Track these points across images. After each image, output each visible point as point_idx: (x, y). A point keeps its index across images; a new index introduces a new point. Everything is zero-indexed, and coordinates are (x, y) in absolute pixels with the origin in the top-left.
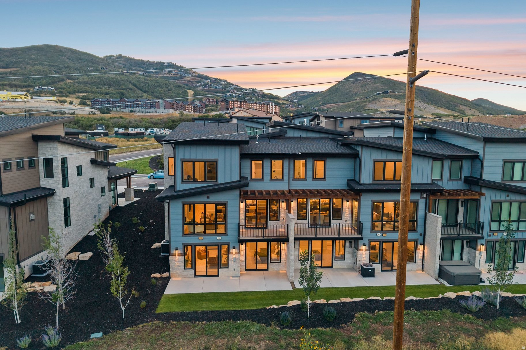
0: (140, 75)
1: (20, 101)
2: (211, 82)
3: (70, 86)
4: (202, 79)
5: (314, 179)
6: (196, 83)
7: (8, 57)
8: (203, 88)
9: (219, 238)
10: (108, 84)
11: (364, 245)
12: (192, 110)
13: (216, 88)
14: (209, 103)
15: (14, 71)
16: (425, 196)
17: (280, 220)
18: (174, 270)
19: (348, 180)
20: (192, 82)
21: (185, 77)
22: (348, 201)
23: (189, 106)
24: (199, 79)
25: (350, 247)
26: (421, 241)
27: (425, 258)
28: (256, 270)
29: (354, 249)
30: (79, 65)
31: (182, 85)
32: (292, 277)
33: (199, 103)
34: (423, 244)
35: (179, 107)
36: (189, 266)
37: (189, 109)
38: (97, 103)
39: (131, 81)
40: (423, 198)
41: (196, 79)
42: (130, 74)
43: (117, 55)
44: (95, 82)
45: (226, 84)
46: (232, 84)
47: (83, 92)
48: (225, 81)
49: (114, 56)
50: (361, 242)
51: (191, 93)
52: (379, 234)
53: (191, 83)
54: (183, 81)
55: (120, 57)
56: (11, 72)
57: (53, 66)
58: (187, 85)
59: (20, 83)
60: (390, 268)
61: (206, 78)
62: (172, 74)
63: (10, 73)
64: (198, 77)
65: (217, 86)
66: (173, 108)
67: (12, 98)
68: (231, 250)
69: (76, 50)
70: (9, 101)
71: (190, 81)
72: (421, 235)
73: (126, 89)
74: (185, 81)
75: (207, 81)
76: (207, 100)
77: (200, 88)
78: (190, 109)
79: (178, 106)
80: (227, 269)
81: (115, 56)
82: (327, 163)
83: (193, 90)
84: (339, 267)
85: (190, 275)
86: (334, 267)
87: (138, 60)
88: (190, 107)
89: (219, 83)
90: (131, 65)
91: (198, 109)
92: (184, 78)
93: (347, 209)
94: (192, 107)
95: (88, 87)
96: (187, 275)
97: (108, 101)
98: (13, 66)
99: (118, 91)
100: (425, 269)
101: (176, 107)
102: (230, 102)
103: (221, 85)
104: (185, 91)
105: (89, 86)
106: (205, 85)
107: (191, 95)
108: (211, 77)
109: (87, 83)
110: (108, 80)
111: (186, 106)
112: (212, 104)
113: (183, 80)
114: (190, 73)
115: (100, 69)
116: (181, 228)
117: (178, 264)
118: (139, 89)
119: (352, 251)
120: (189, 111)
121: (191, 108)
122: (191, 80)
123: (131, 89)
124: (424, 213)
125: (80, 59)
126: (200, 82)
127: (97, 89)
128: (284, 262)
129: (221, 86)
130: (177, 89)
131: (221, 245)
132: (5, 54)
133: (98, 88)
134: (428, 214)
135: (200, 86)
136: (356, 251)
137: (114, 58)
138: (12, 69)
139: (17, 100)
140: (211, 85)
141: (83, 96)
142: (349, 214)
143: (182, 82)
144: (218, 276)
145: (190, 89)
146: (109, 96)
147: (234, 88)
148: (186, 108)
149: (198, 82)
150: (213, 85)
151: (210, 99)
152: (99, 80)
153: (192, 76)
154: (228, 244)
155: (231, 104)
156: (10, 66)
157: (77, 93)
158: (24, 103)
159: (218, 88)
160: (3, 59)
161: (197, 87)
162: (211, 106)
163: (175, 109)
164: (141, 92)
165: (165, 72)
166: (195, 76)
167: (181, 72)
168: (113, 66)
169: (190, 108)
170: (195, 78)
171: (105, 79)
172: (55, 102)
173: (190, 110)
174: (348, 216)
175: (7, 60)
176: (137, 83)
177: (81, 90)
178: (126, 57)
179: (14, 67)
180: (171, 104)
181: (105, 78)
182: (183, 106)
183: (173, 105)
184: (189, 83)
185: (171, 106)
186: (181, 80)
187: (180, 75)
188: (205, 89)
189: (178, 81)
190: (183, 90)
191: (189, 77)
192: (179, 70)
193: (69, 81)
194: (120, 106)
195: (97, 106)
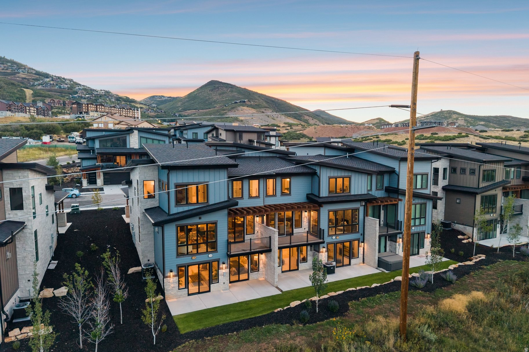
2: (52, 80)
4: (41, 77)
5: (283, 194)
6: (34, 81)
8: (44, 87)
9: (210, 255)
11: (324, 247)
12: (34, 113)
13: (60, 87)
14: (54, 104)
16: (364, 204)
17: (255, 233)
18: (169, 292)
19: (307, 194)
20: (28, 79)
21: (19, 73)
22: (306, 212)
23: (31, 108)
24: (37, 76)
25: (311, 250)
26: (361, 240)
27: (365, 253)
28: (239, 281)
29: (314, 251)
31: (16, 83)
32: (277, 282)
33: (43, 105)
34: (363, 242)
35: (18, 109)
36: (183, 286)
37: (31, 111)
40: (362, 205)
41: (34, 77)
45: (72, 84)
46: (80, 85)
48: (71, 80)
50: (321, 245)
51: (29, 92)
52: (334, 237)
53: (27, 80)
54: (15, 77)
58: (22, 83)
60: (341, 264)
61: (47, 76)
64: (35, 74)
65: (61, 86)
66: (10, 110)
68: (221, 266)
71: (25, 78)
72: (361, 235)
74: (18, 77)
75: (48, 80)
76: (51, 101)
77: (40, 87)
78: (33, 111)
80: (217, 284)
82: (292, 180)
83: (32, 89)
84: (304, 268)
85: (184, 294)
86: (299, 269)
88: (33, 109)
89: (63, 82)
91: (43, 112)
92: (18, 74)
93: (305, 219)
94: (35, 109)
96: (181, 295)
100: (365, 261)
101: (14, 109)
102: (84, 105)
103: (67, 84)
104: (21, 90)
106: (46, 83)
107: (30, 94)
108: (52, 75)
111: (27, 108)
112: (57, 106)
113: (16, 76)
114: (25, 69)
116: (175, 250)
117: (172, 286)
119: (312, 254)
120: (31, 113)
121: (34, 110)
122: (27, 77)
124: (363, 217)
126: (39, 80)
128: (262, 270)
129: (66, 86)
130: (10, 87)
131: (212, 262)
134: (366, 218)
135: (39, 85)
136: (317, 253)
140: (53, 84)
142: (307, 222)
143: (15, 78)
144: (209, 291)
145: (27, 88)
147: (83, 89)
148: (27, 110)
149: (37, 80)
150: (57, 85)
151: (55, 100)
153: (28, 73)
154: (218, 261)
155: (85, 108)
159: (62, 87)
161: (35, 86)
162: (57, 109)
163: (13, 111)
166: (31, 73)
167: (13, 67)
169: (32, 110)
170: (31, 75)
173: (32, 112)
174: (306, 224)
180: (7, 105)
182: (23, 107)
183: (10, 106)
184: (25, 80)
185: (7, 108)
186: (13, 76)
187: (12, 71)
188: (47, 88)
189: (9, 78)
190: (19, 89)
191: (24, 73)
192: (10, 64)
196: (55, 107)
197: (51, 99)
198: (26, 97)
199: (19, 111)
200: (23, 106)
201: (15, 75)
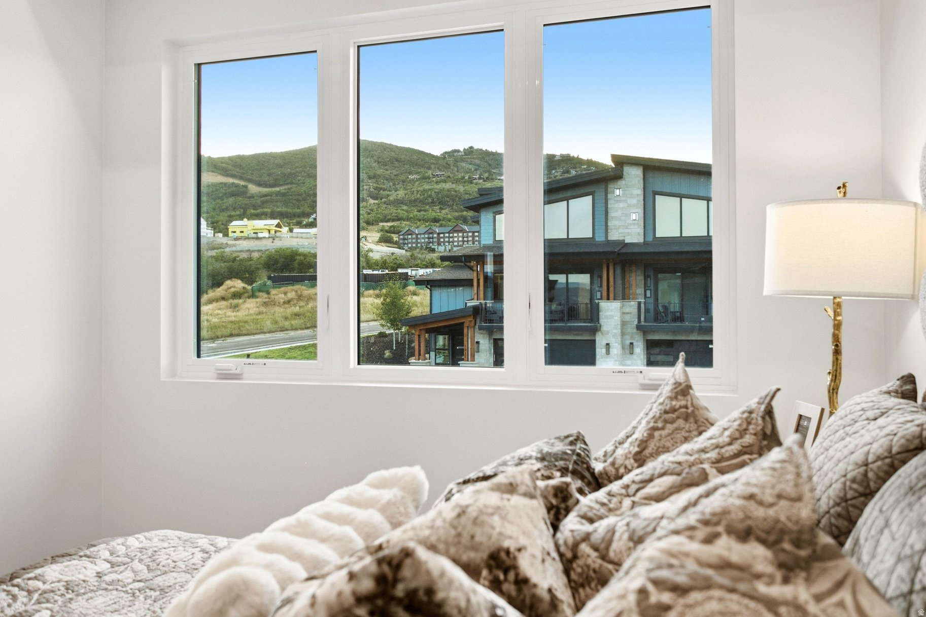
1: (265, 238)
3: (372, 210)
7: (280, 166)
10: (439, 203)
15: (286, 190)
30: (395, 172)
38: (410, 237)
42: (484, 181)
43: (464, 149)
44: (415, 200)
47: (393, 220)
49: (458, 151)
55: (470, 151)
56: (279, 192)
59: (289, 210)
63: (278, 194)
67: (254, 233)
69: (391, 145)
70: (247, 238)
81: (462, 150)
90: (490, 165)
95: (403, 210)
97: (429, 231)
98: (285, 181)
99: (457, 214)
105: (405, 208)
109: (402, 203)
110: (440, 195)
115: (431, 176)
125: (397, 160)
127: (419, 213)
132: (276, 162)
133: (419, 211)
137: (460, 154)
138: (282, 188)
139: (260, 235)
141: (391, 227)
146: (437, 224)
152: (424, 195)
156: (281, 183)
157: (382, 221)
158: (271, 240)
165: (556, 174)
168: (456, 169)
171: (435, 192)
175: (278, 172)
177: (389, 217)
178: (482, 150)
179: (287, 184)
181: (436, 191)
193: (372, 201)
194: (453, 242)
195: (410, 243)
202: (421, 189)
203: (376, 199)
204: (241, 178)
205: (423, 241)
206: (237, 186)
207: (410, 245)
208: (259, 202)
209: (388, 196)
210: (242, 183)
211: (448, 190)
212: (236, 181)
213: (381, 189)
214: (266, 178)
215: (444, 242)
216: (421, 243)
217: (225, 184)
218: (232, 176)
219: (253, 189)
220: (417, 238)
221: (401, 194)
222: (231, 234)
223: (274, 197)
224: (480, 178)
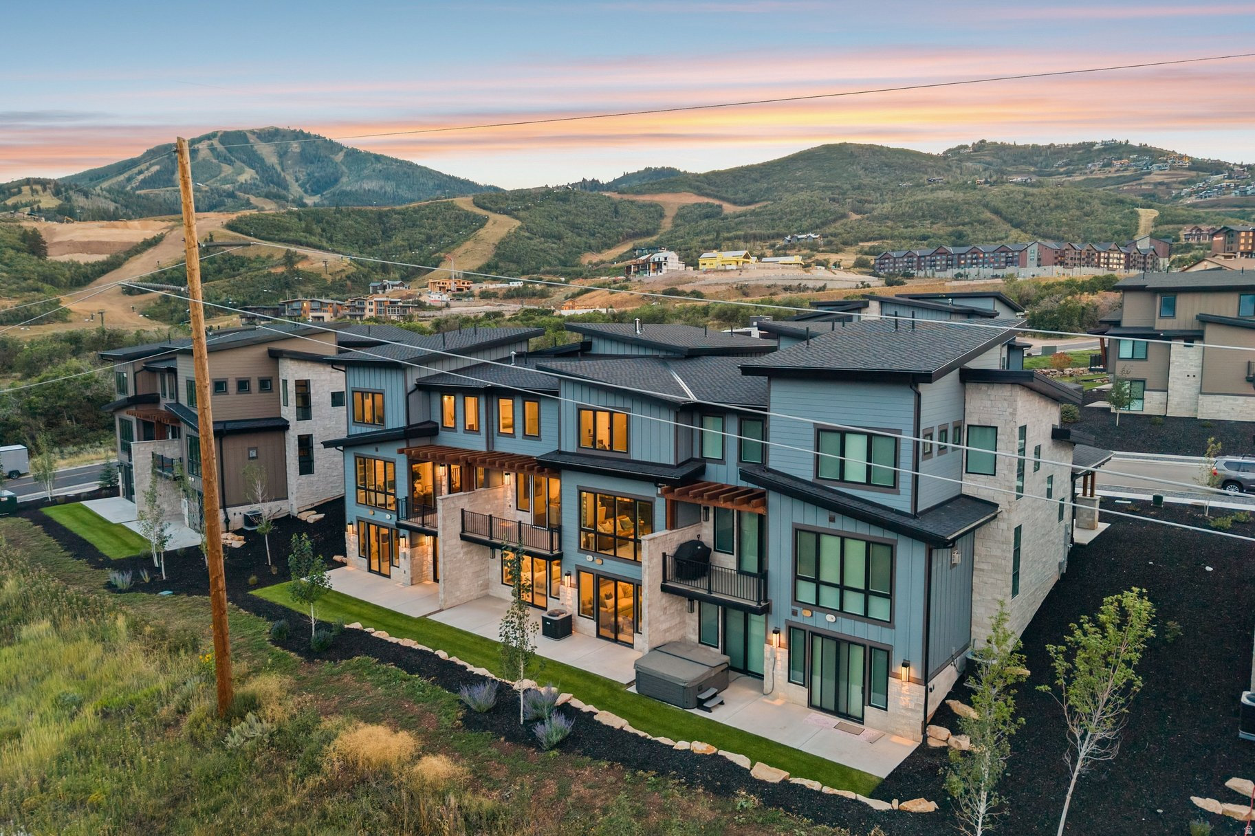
0: (1017, 184)
1: (732, 270)
2: (1230, 177)
3: (852, 228)
4: (1201, 173)
5: (525, 433)
6: (1181, 186)
7: (756, 181)
8: (1201, 197)
9: (388, 516)
10: (931, 216)
12: (1120, 264)
13: (1244, 193)
14: (1199, 239)
15: (760, 208)
18: (350, 555)
20: (1168, 185)
21: (1150, 173)
23: (1111, 255)
24: (1193, 173)
30: (883, 180)
31: (1131, 198)
33: (1151, 244)
35: (1079, 259)
37: (1111, 261)
38: (887, 261)
39: (988, 202)
40: (662, 495)
41: (1185, 176)
42: (991, 186)
43: (974, 144)
44: (903, 214)
47: (875, 239)
49: (966, 147)
51: (1147, 217)
53: (1163, 188)
54: (1141, 184)
55: (981, 146)
56: (754, 210)
57: (830, 188)
58: (1148, 196)
59: (763, 232)
60: (613, 635)
61: (1216, 167)
62: (1113, 170)
63: (753, 213)
64: (1190, 169)
66: (1061, 263)
67: (723, 265)
69: (882, 147)
70: (716, 271)
71: (1161, 184)
73: (971, 223)
74: (1146, 184)
75: (1217, 178)
76: (1191, 231)
77: (1193, 200)
78: (1115, 261)
79: (1077, 256)
80: (398, 568)
81: (970, 145)
83: (1159, 209)
85: (365, 567)
87: (1025, 147)
88: (1115, 255)
90: (1005, 162)
91: (1142, 260)
92: (1146, 177)
94: (1122, 256)
95: (888, 227)
96: (361, 567)
97: (909, 255)
98: (760, 198)
99: (950, 229)
101: (1072, 259)
102: (1243, 234)
104: (1133, 212)
105: (890, 223)
106: (1210, 188)
107: (1149, 220)
109: (888, 218)
110: (932, 207)
111: (1102, 255)
113: (1142, 181)
114: (1166, 161)
115: (926, 182)
116: (355, 493)
117: (353, 546)
118: (1005, 219)
120: (1111, 266)
121: (1119, 259)
122: (1166, 181)
123: (982, 222)
125: (887, 166)
126: (1195, 183)
127: (905, 230)
130: (1110, 209)
131: (391, 529)
132: (753, 176)
133: (906, 227)
135: (1191, 194)
137: (967, 150)
138: (757, 206)
139: (728, 267)
140: (1228, 186)
141: (871, 247)
143: (1139, 187)
144: (390, 576)
145: (1151, 207)
148: (1102, 260)
149: (1190, 182)
150: (1236, 187)
152: (913, 207)
153: (1172, 168)
156: (757, 199)
157: (862, 241)
158: (738, 272)
159: (1249, 193)
160: (747, 187)
161: (1182, 197)
163: (1067, 264)
164: (1007, 226)
165: (1093, 168)
166: (1181, 168)
167: (1139, 161)
168: (959, 171)
169: (1113, 258)
170: (1179, 172)
171: (927, 204)
172: (795, 266)
173: (1113, 264)
175: (753, 187)
176: (1001, 206)
177: (871, 236)
178: (996, 143)
179: (764, 200)
180: (1056, 252)
181: (929, 202)
182: (1093, 254)
183: (1062, 254)
184: (1160, 188)
185: (1056, 258)
186: (1134, 183)
187: (1136, 171)
188: (1208, 199)
189: (1125, 188)
190: (1127, 211)
191: (1161, 172)
192: (1135, 156)
193: (855, 217)
194: (935, 266)
195: (887, 268)
196: (1199, 244)
197: (1194, 226)
198: (1137, 229)
199: (1083, 262)
200: (1094, 251)
201: (1141, 179)
202: (911, 200)
203: (861, 213)
204: (716, 197)
205: (901, 265)
206: (711, 206)
207: (886, 270)
208: (733, 224)
209: (873, 209)
210: (717, 202)
211: (943, 201)
212: (711, 201)
213: (866, 201)
214: (741, 195)
215: (925, 266)
216: (899, 267)
217: (699, 205)
218: (708, 195)
219: (728, 208)
220: (895, 263)
221: (887, 207)
222: (701, 267)
223: (749, 218)
224: (986, 182)
